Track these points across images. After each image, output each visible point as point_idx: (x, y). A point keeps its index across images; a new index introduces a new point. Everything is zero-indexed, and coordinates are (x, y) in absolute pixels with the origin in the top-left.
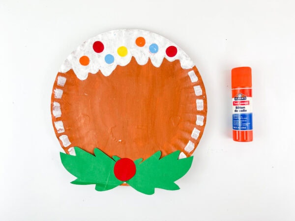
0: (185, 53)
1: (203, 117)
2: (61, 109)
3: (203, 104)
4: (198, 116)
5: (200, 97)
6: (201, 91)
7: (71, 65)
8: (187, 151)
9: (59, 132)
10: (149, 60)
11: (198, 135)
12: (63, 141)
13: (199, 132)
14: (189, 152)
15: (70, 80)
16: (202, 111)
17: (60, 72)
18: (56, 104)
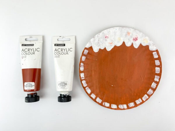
0: (152, 42)
1: (159, 77)
2: (84, 66)
3: (160, 70)
4: (156, 76)
5: (158, 66)
6: (159, 63)
7: (92, 44)
8: (149, 94)
9: (82, 79)
10: (132, 44)
11: (155, 86)
12: (83, 84)
13: (156, 84)
14: (150, 95)
15: (90, 51)
16: (158, 74)
17: (86, 47)
18: (82, 64)
